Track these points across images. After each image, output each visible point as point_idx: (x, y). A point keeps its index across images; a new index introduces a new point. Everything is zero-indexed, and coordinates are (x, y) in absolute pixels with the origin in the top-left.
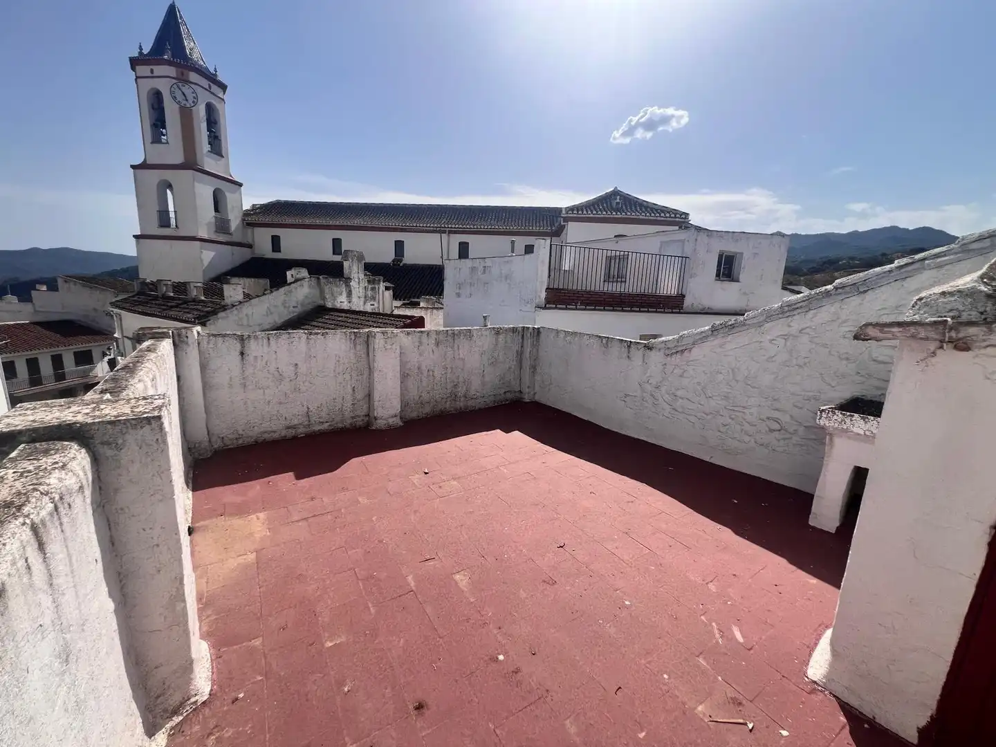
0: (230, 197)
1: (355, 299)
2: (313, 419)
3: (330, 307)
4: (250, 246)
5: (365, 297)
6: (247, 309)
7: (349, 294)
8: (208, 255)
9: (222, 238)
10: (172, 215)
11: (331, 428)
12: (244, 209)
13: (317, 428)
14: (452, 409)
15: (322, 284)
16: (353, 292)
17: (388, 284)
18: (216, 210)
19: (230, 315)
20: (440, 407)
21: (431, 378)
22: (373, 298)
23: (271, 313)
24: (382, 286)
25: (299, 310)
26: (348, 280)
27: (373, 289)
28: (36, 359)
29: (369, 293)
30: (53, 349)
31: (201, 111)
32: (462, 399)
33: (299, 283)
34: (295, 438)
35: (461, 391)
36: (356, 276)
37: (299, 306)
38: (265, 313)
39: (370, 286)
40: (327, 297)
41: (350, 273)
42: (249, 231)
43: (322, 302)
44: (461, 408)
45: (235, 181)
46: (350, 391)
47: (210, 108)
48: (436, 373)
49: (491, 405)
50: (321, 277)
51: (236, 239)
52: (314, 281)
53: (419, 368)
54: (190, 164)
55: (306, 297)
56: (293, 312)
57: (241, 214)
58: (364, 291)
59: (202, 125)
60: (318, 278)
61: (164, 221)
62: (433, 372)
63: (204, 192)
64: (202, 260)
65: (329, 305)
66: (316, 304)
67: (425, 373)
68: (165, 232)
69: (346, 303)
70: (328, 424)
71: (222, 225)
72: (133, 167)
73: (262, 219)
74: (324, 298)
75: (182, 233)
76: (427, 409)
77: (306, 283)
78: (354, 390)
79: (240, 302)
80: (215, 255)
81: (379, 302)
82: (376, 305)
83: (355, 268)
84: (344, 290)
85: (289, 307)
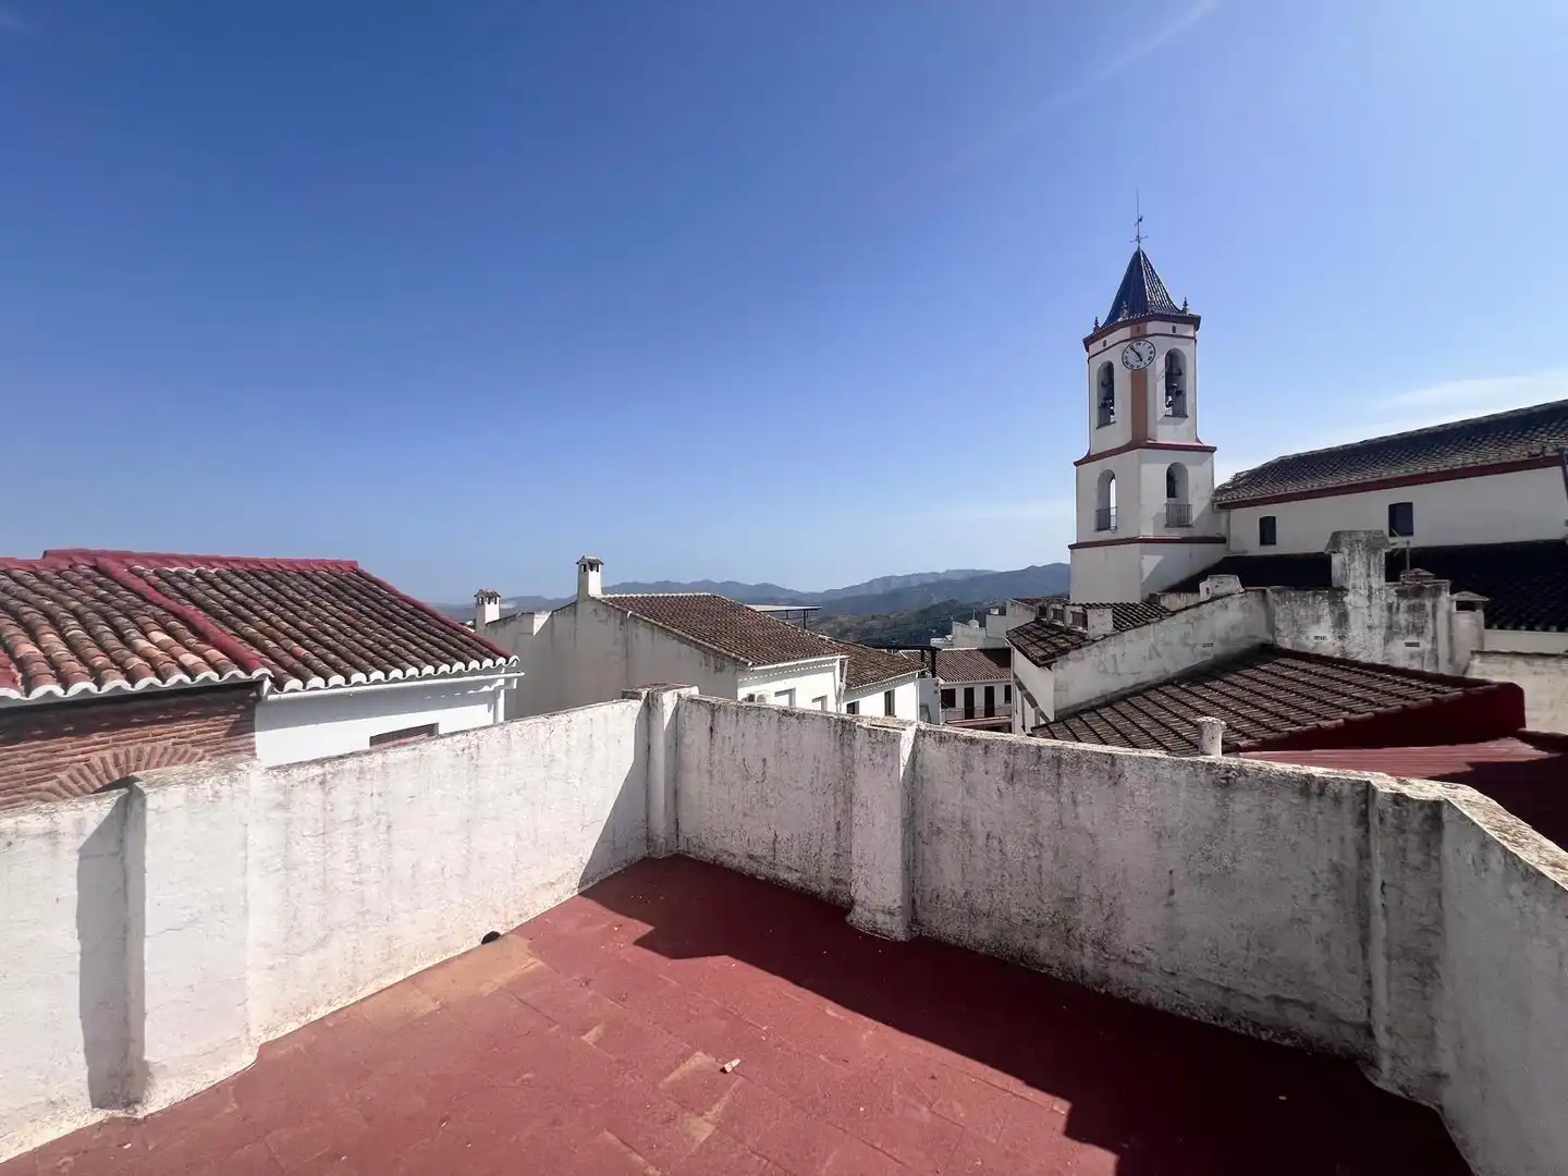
0: (1194, 473)
1: (1356, 630)
2: (781, 856)
3: (1289, 647)
4: (1222, 540)
5: (1390, 628)
6: (1112, 648)
7: (1342, 620)
8: (1151, 561)
9: (1176, 534)
10: (1113, 512)
11: (801, 885)
12: (1216, 486)
13: (784, 875)
14: (1056, 964)
15: (1271, 603)
16: (1352, 618)
17: (1467, 596)
18: (1171, 493)
19: (1086, 655)
20: (1019, 941)
21: (996, 856)
22: (1418, 630)
23: (1159, 655)
24: (1447, 600)
25: (1218, 649)
26: (1337, 593)
27: (1412, 609)
28: (972, 689)
29: (1403, 618)
30: (967, 682)
31: (1160, 365)
32: (1089, 950)
33: (1219, 602)
34: (752, 877)
35: (1088, 921)
36: (1361, 582)
37: (1216, 645)
38: (1147, 654)
39: (1404, 604)
40: (1281, 627)
41: (1346, 577)
42: (1224, 515)
43: (1271, 638)
44: (1083, 972)
45: (1205, 447)
46: (834, 827)
47: (1173, 359)
48: (1009, 848)
49: (1202, 1016)
50: (1268, 590)
51: (1197, 532)
52: (1252, 599)
53: (965, 824)
54: (1141, 441)
55: (1233, 628)
56: (1204, 654)
57: (1212, 493)
58: (1385, 614)
59: (1158, 384)
60: (1264, 592)
61: (1103, 521)
62: (1000, 842)
63: (1153, 473)
64: (1141, 569)
65: (1286, 643)
66: (1258, 641)
67: (981, 841)
68: (1105, 535)
69: (1330, 638)
70: (799, 875)
71: (1177, 516)
72: (1076, 464)
73: (1244, 495)
74: (1272, 629)
75: (1121, 535)
76: (982, 933)
77: (1234, 604)
78: (838, 829)
79: (1106, 636)
80: (1162, 561)
81: (1434, 639)
82: (1425, 645)
83: (1358, 566)
84: (1327, 610)
85: (1195, 645)
